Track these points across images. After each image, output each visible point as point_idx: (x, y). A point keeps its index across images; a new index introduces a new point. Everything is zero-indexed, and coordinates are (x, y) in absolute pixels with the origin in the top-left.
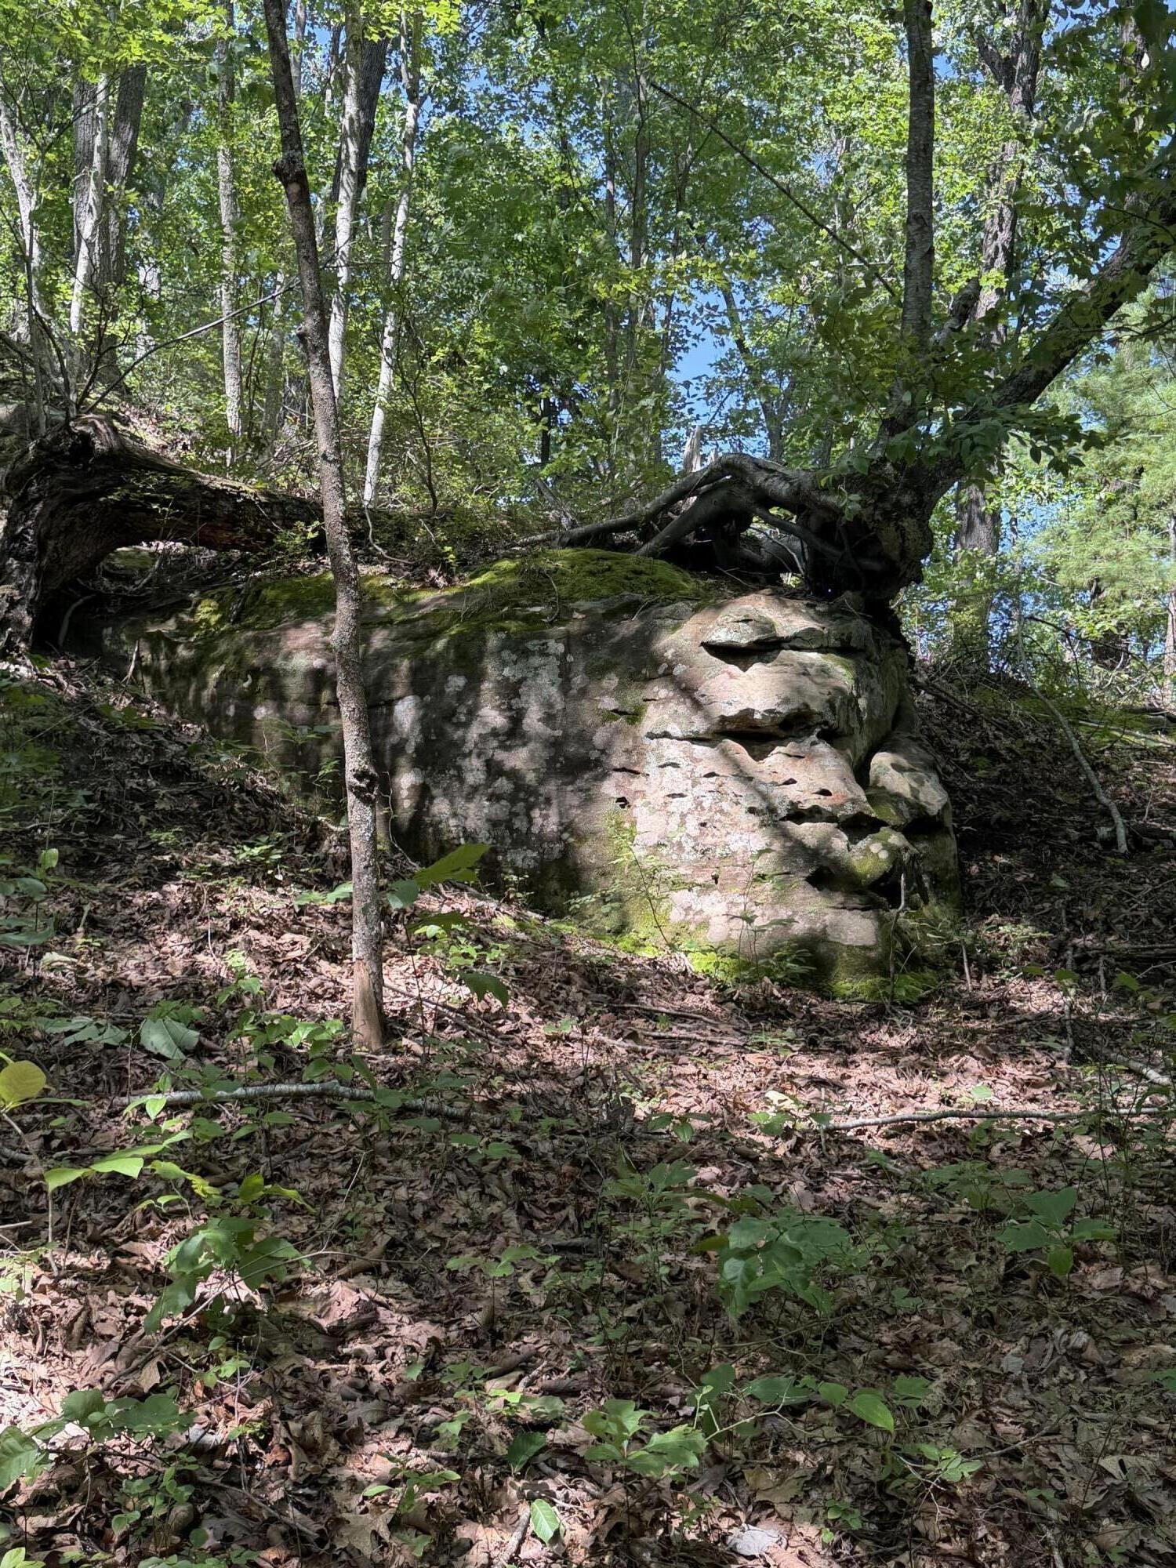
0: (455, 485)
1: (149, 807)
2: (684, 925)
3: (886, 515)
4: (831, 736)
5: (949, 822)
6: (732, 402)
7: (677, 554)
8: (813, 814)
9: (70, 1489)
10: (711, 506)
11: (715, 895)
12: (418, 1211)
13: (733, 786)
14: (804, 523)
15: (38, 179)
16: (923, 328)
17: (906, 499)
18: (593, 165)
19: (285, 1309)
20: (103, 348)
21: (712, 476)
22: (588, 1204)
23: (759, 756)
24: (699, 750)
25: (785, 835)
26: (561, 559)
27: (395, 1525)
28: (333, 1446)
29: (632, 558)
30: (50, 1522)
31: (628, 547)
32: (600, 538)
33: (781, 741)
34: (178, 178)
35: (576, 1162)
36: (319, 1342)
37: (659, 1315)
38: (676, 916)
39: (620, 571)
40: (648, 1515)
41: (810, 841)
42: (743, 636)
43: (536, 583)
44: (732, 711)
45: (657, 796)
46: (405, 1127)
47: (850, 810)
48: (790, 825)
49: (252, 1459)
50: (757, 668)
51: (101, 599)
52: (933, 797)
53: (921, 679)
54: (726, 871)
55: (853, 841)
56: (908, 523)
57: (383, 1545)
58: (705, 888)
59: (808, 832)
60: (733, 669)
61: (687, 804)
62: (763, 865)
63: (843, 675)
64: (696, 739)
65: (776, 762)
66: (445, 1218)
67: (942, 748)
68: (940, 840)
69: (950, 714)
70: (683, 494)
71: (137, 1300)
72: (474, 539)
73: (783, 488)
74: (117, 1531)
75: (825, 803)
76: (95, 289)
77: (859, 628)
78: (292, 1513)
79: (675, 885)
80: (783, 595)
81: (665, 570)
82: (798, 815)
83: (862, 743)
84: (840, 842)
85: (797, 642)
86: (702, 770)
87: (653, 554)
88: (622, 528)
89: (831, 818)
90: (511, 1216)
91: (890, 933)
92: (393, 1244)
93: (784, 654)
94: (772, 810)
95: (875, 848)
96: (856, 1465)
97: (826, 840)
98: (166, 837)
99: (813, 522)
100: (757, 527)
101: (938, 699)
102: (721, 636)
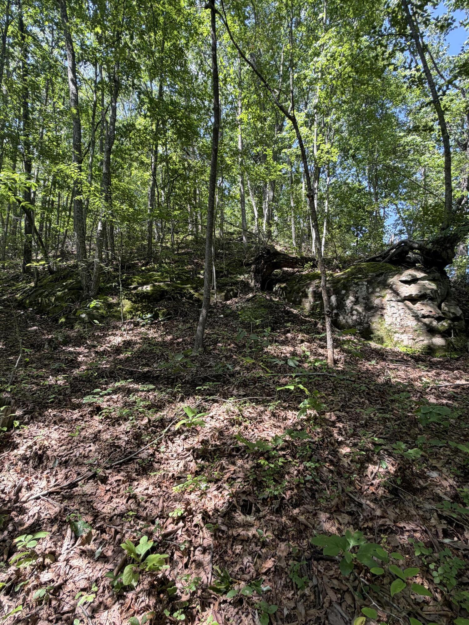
0: (339, 251)
1: (284, 319)
2: (398, 341)
3: (443, 249)
4: (432, 299)
5: (463, 317)
6: (399, 228)
7: (391, 262)
8: (428, 316)
9: (288, 447)
10: (399, 251)
11: (405, 335)
12: (347, 399)
13: (408, 311)
14: (422, 252)
15: (257, 204)
16: (450, 207)
17: (448, 245)
18: (365, 183)
19: (323, 416)
20: (269, 232)
21: (399, 244)
22: (384, 400)
23: (414, 304)
24: (399, 303)
25: (421, 321)
26: (364, 265)
27: (352, 461)
28: (337, 444)
29: (381, 263)
30: (285, 453)
31: (379, 261)
32: (373, 260)
33: (419, 301)
34: (281, 199)
35: (380, 391)
36: (330, 424)
37: (404, 424)
38: (395, 339)
39: (378, 266)
40: (407, 466)
41: (428, 323)
42: (409, 278)
43: (360, 270)
44: (407, 295)
45: (390, 314)
46: (342, 382)
47: (437, 315)
48: (423, 319)
49: (321, 445)
50: (413, 285)
51: (273, 280)
52: (459, 312)
53: (452, 285)
54: (407, 329)
55: (438, 322)
56: (449, 251)
57: (349, 465)
58: (402, 333)
59: (426, 320)
60: (407, 285)
61: (397, 315)
62: (416, 327)
63: (433, 286)
64: (399, 301)
65: (418, 305)
66: (353, 401)
67: (459, 301)
68: (460, 322)
69: (460, 293)
70: (392, 249)
71: (295, 413)
72: (345, 262)
73: (416, 246)
74: (298, 456)
75: (431, 314)
76: (268, 222)
77: (437, 275)
78: (330, 456)
79: (395, 333)
80: (418, 269)
81: (389, 265)
82: (424, 317)
83: (439, 300)
84: (435, 323)
85: (422, 279)
86: (400, 308)
87: (386, 262)
88: (378, 257)
89: (433, 317)
90: (367, 401)
91: (449, 343)
92: (343, 405)
93: (419, 282)
94: (418, 316)
95: (444, 324)
96: (457, 460)
97: (431, 322)
98: (289, 324)
99: (424, 252)
100: (410, 254)
101: (456, 289)
102: (404, 278)
